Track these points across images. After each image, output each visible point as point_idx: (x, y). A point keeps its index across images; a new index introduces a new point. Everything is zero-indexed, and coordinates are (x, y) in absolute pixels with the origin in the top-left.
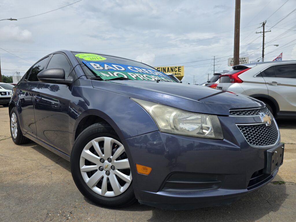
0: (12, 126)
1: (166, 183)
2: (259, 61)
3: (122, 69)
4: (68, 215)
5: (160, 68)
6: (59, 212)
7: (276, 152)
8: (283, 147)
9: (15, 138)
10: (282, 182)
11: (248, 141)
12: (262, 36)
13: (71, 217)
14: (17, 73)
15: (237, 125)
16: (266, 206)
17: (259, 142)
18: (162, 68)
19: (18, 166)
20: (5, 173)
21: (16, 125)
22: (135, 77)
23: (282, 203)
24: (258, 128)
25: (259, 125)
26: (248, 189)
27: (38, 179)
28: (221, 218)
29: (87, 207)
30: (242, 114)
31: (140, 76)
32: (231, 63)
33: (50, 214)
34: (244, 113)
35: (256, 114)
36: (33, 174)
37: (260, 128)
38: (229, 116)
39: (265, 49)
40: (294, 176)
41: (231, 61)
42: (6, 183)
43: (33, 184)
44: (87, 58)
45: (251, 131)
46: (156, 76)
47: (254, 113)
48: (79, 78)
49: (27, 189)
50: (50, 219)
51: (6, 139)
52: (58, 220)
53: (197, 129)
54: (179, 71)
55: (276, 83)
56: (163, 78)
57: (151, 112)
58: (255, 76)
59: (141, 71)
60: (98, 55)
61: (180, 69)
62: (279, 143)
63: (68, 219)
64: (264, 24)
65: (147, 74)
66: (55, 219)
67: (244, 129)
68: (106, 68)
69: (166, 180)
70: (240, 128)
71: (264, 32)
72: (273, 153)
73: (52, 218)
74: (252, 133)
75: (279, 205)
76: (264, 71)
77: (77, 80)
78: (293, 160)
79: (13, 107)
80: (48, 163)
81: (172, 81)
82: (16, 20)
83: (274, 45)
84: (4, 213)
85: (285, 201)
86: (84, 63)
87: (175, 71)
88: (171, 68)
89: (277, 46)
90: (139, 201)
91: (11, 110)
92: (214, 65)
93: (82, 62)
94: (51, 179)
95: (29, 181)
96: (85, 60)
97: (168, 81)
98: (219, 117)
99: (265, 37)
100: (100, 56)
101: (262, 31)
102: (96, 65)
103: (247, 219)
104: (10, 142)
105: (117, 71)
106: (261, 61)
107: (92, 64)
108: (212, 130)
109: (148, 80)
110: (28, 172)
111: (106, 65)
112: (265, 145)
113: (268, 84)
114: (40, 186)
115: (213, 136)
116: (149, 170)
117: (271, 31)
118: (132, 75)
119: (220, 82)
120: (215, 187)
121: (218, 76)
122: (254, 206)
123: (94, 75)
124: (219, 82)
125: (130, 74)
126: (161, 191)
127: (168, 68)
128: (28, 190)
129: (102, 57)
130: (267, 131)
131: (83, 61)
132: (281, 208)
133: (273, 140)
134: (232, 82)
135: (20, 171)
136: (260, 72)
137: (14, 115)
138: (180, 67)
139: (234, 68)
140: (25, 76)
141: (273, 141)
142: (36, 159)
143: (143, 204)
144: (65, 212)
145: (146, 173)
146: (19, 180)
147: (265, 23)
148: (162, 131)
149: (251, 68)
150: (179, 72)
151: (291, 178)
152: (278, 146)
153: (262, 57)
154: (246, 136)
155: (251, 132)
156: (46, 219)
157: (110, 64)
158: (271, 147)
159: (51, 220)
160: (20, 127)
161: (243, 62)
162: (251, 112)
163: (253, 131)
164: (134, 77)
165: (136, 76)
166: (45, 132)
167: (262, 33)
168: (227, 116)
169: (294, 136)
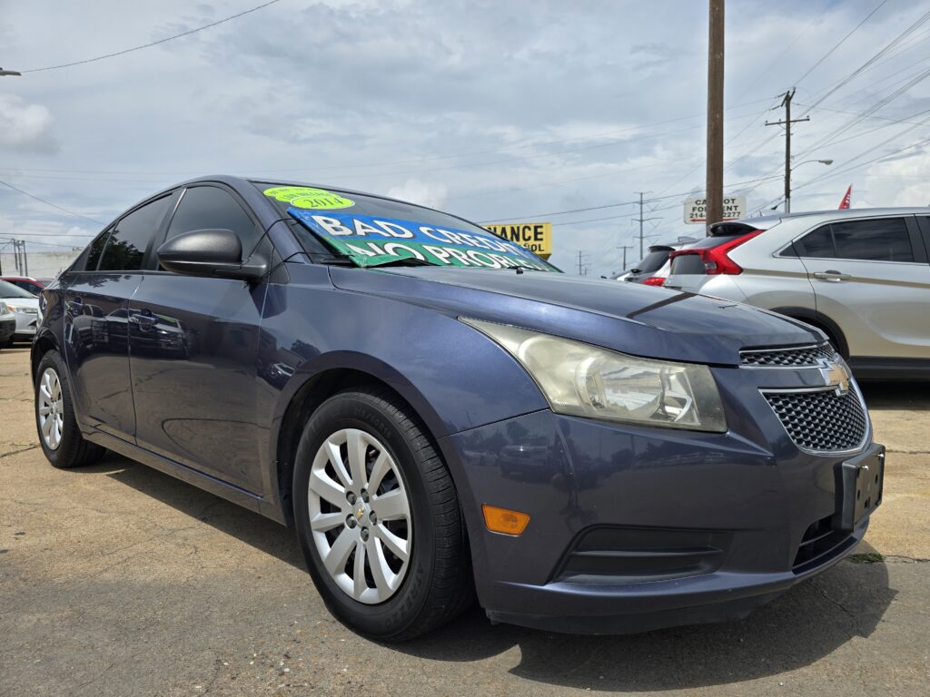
0: (41, 412)
1: (571, 556)
2: (775, 208)
3: (404, 233)
4: (282, 664)
6: (252, 655)
7: (866, 467)
8: (882, 455)
9: (53, 446)
10: (875, 555)
11: (793, 438)
12: (785, 132)
13: (289, 667)
14: (16, 244)
15: (761, 391)
16: (840, 621)
17: (820, 440)
19: (84, 533)
20: (48, 552)
21: (58, 406)
22: (446, 258)
23: (883, 612)
24: (817, 402)
25: (817, 394)
26: (796, 572)
27: (160, 568)
28: (722, 656)
29: (332, 640)
30: (772, 362)
31: (460, 255)
32: (694, 213)
33: (226, 661)
34: (777, 359)
35: (809, 362)
36: (138, 554)
37: (820, 401)
38: (740, 367)
39: (792, 172)
40: (908, 540)
41: (694, 209)
42: (62, 580)
43: (148, 580)
44: (300, 200)
45: (799, 408)
46: (502, 254)
47: (802, 360)
48: (285, 261)
49: (135, 597)
50: (229, 675)
51: (18, 452)
52: (254, 677)
53: (650, 404)
54: (536, 239)
55: (838, 273)
56: (522, 262)
57: (522, 356)
58: (777, 254)
59: (456, 239)
60: (328, 192)
61: (541, 233)
62: (870, 445)
63: (283, 674)
64: (788, 99)
65: (474, 248)
66: (243, 674)
67: (781, 403)
68: (360, 232)
69: (571, 548)
70: (771, 400)
71: (788, 122)
72: (858, 471)
73: (234, 672)
74: (802, 416)
75: (876, 618)
76: (802, 239)
77: (279, 265)
78: (898, 495)
79: (47, 350)
80: (175, 520)
81: (547, 269)
82: (18, 74)
83: (820, 161)
84: (82, 666)
85: (891, 606)
86: (294, 217)
87: (525, 239)
88: (512, 228)
89: (828, 163)
90: (488, 612)
91: (40, 360)
92: (641, 221)
93: (289, 213)
94: (199, 567)
95: (132, 574)
96: (298, 208)
97: (536, 270)
98: (713, 369)
99: (792, 137)
100: (334, 195)
101: (784, 119)
102: (331, 223)
103: (793, 655)
104: (33, 461)
105: (392, 239)
106: (781, 209)
107: (319, 219)
108: (692, 405)
109: (484, 266)
110: (120, 547)
111: (358, 223)
112: (836, 450)
113: (815, 276)
114: (171, 586)
115: (697, 423)
116: (522, 521)
117: (808, 120)
118: (435, 251)
119: (672, 273)
120: (706, 566)
121: (663, 253)
122: (808, 622)
123: (330, 250)
124: (668, 272)
125: (430, 248)
126: (555, 582)
127: (504, 230)
128: (138, 599)
129: (341, 199)
130: (838, 408)
131: (289, 209)
132: (880, 625)
133: (855, 436)
134: (709, 272)
135: (93, 545)
136: (790, 244)
137: (48, 377)
138: (541, 227)
139: (715, 232)
140: (89, 252)
141: (855, 439)
142: (135, 509)
143: (500, 621)
144: (271, 656)
145: (513, 531)
146: (101, 572)
147: (790, 94)
148: (558, 409)
149: (763, 231)
150: (537, 243)
151: (900, 544)
152: (869, 452)
153: (784, 197)
154: (786, 423)
155: (798, 413)
156: (216, 677)
157: (368, 220)
158: (851, 456)
159: (233, 678)
160: (75, 411)
161: (729, 211)
162: (794, 358)
163: (803, 408)
164: (442, 256)
165: (448, 255)
166: (165, 426)
167: (784, 125)
168: (735, 367)
169: (893, 428)
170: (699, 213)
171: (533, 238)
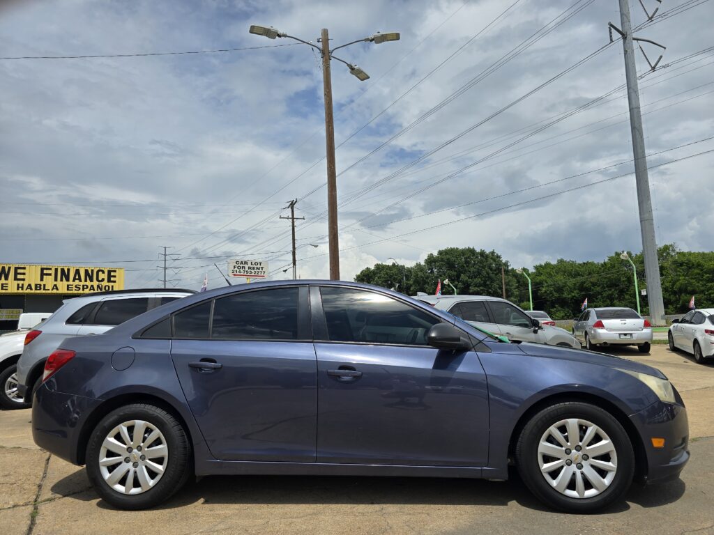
1: (673, 451)
5: (50, 269)
12: (291, 224)
18: (56, 270)
32: (235, 270)
41: (234, 267)
54: (109, 281)
61: (115, 276)
64: (292, 205)
71: (293, 218)
87: (98, 280)
88: (86, 271)
89: (316, 246)
92: (165, 268)
101: (291, 217)
116: (663, 441)
117: (304, 219)
127: (77, 272)
138: (115, 271)
145: (661, 446)
147: (294, 202)
150: (110, 284)
153: (292, 264)
161: (258, 270)
167: (291, 220)
170: (238, 270)
171: (106, 280)
